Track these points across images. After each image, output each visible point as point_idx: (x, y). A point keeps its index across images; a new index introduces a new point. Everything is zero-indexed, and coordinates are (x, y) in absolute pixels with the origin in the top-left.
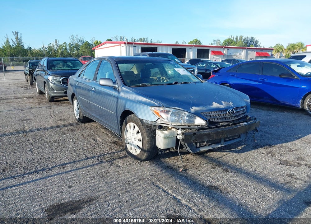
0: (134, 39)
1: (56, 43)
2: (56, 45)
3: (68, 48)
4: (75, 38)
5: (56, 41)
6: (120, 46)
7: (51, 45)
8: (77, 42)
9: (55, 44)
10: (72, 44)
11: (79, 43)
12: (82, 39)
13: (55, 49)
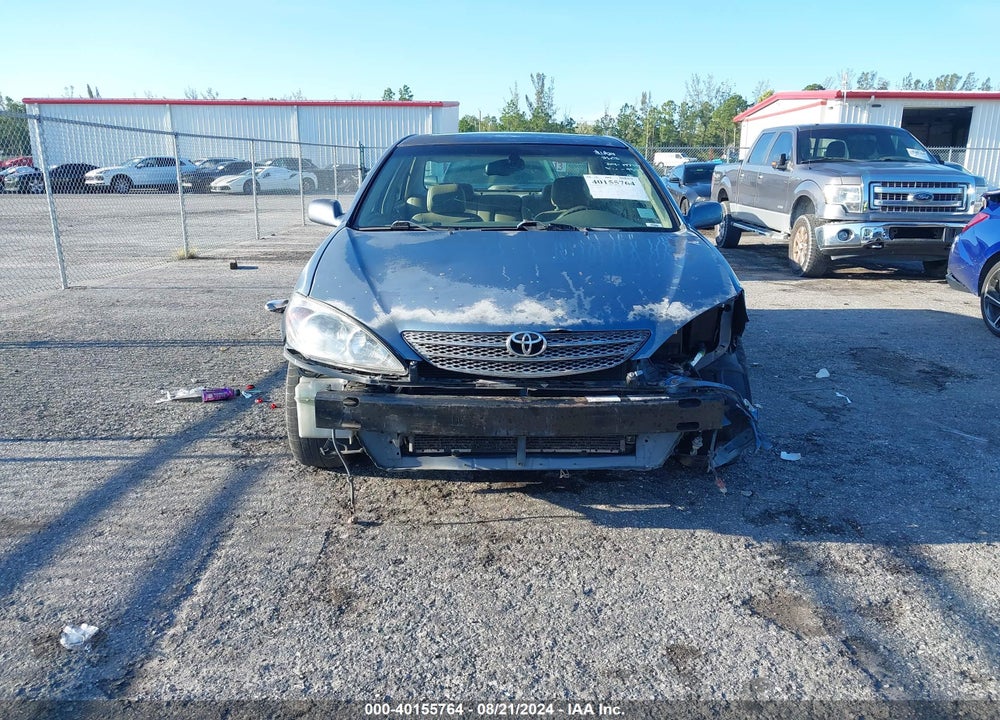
0: (913, 82)
1: (643, 102)
2: (641, 109)
3: (676, 117)
4: (702, 86)
5: (644, 96)
6: (821, 106)
7: (628, 112)
8: (706, 99)
9: (638, 106)
10: (690, 104)
11: (714, 101)
12: (724, 89)
13: (639, 122)
